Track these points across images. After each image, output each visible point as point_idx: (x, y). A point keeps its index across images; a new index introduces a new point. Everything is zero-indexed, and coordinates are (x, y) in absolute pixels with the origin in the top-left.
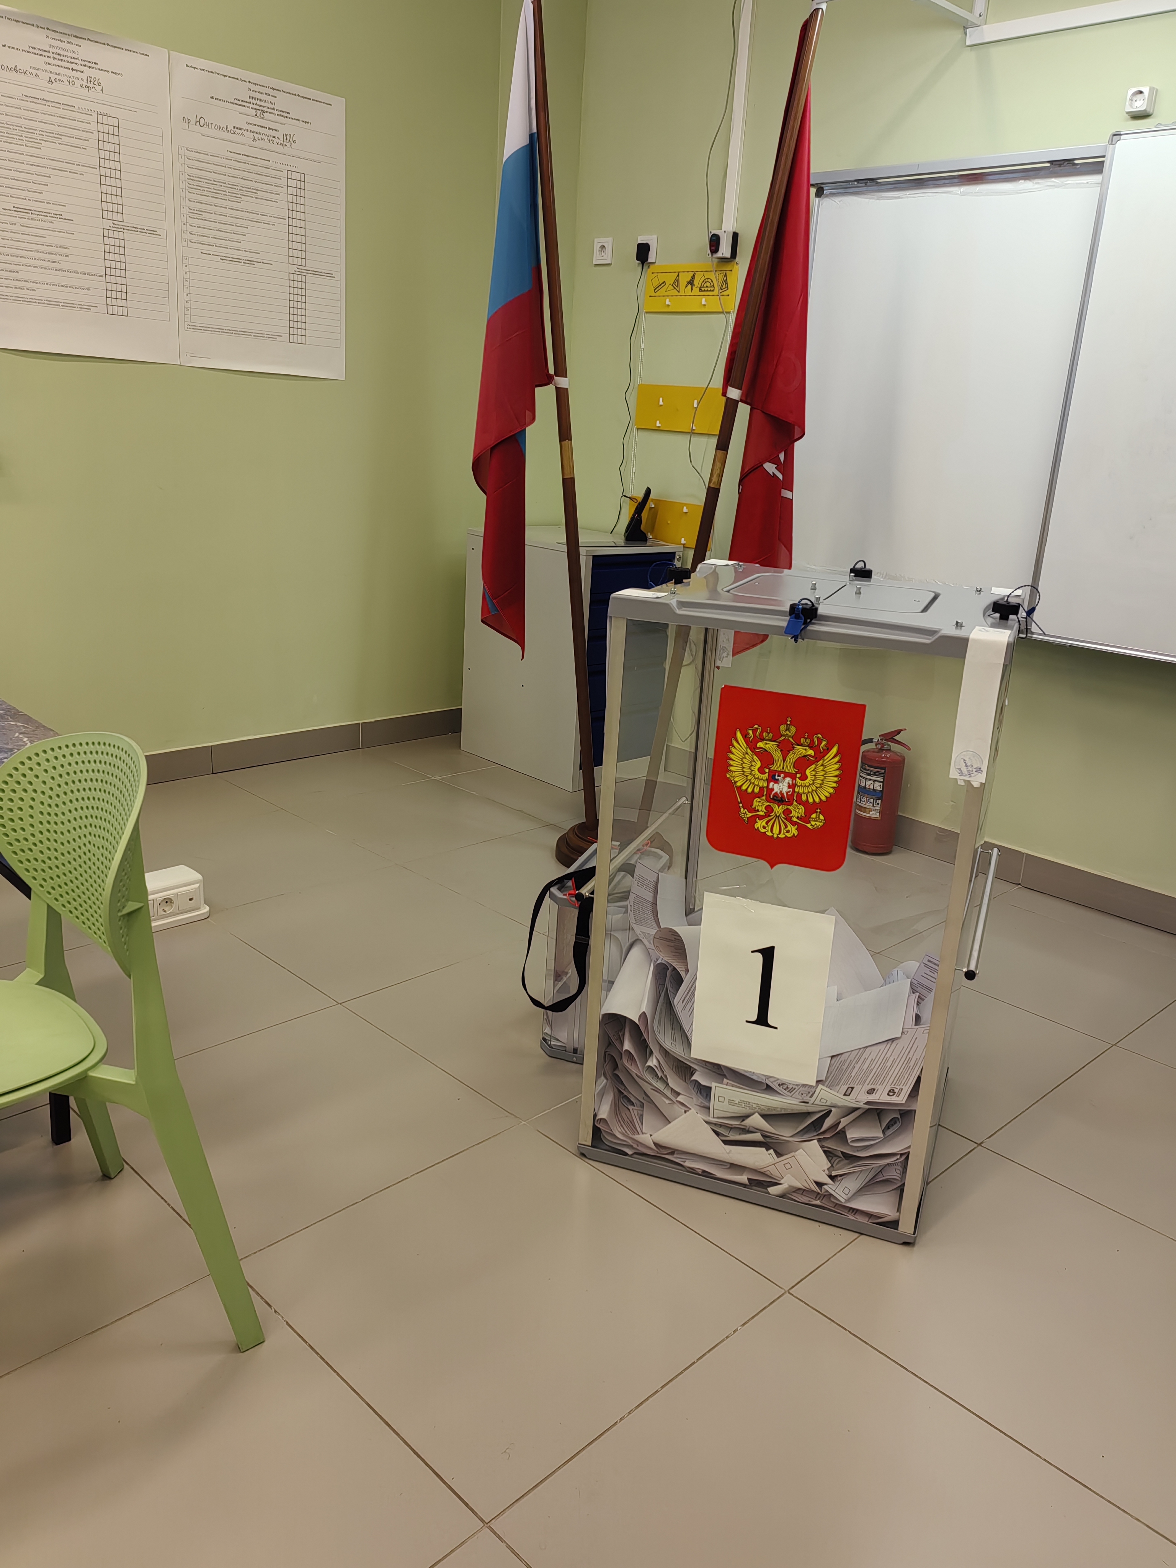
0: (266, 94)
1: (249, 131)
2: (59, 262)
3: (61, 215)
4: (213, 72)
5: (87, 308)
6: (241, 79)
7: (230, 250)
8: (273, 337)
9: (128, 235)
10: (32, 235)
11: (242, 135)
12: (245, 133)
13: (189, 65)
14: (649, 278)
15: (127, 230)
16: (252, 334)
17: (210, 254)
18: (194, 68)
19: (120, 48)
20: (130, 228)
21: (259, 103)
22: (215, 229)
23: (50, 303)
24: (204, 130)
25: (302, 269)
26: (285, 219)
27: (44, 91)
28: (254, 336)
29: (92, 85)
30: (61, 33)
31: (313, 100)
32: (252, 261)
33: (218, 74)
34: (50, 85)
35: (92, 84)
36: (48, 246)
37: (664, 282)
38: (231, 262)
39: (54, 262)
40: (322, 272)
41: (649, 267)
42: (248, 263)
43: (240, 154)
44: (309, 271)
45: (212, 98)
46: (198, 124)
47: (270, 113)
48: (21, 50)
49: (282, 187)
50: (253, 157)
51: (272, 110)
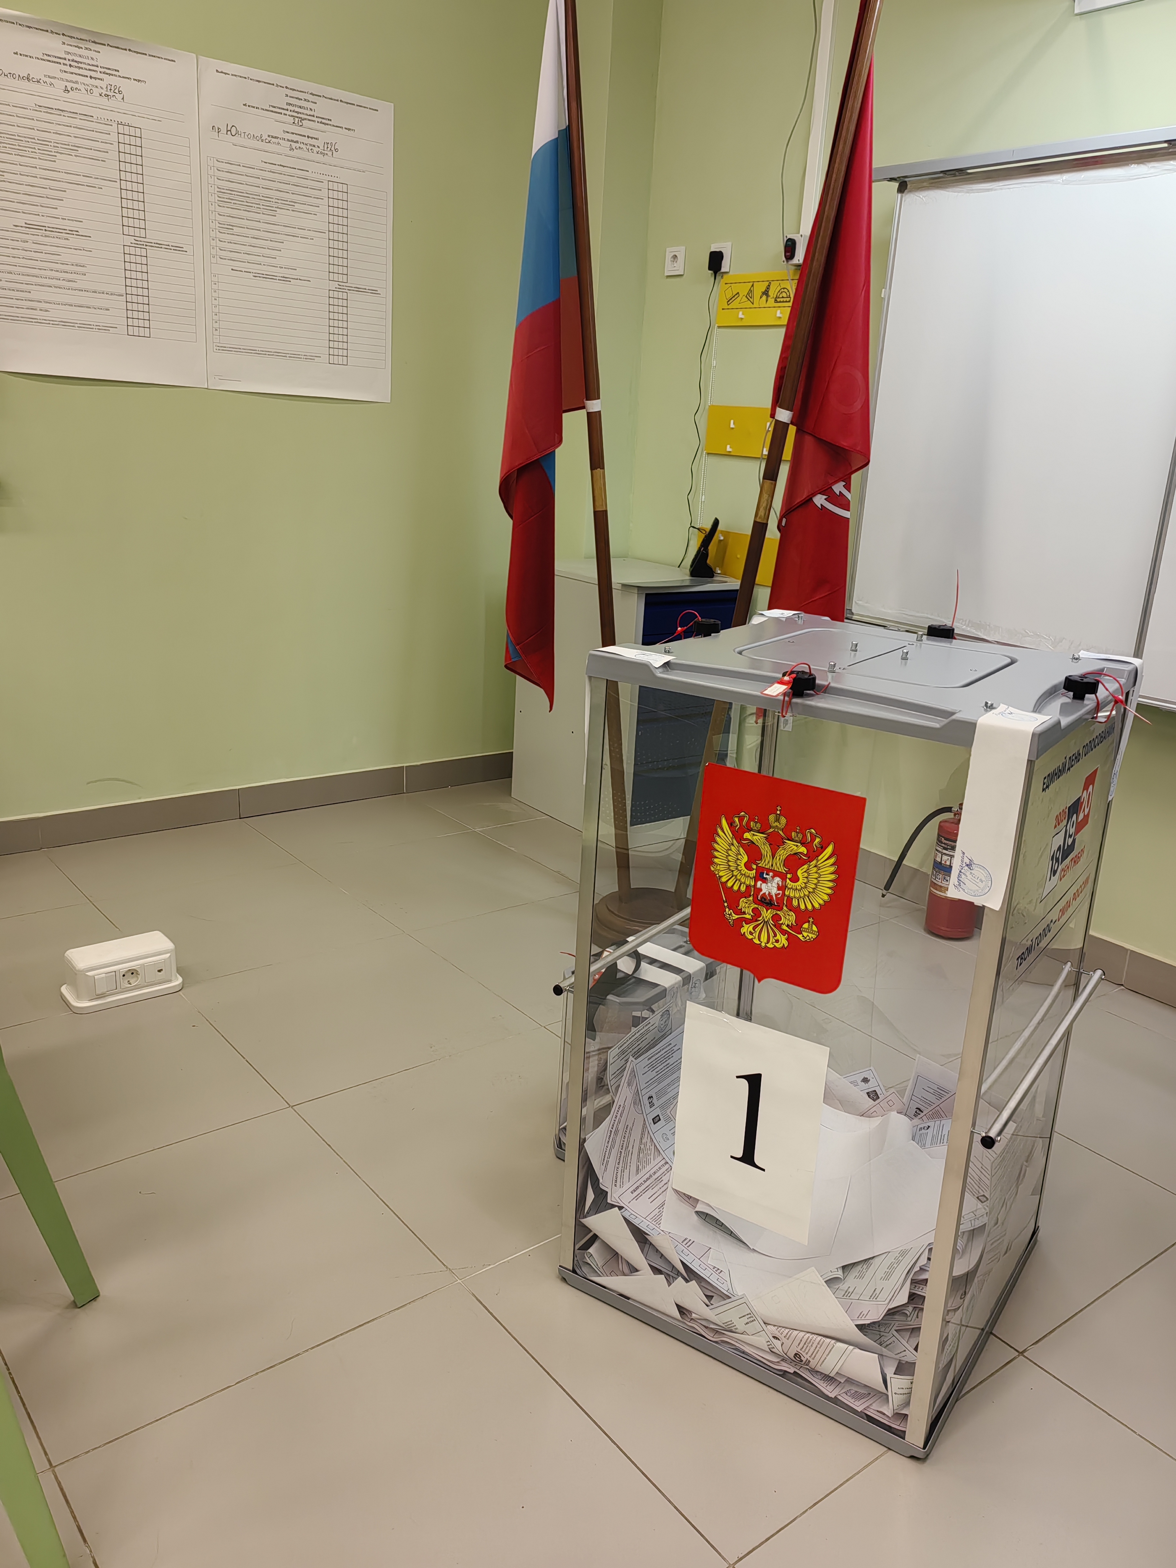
0: (305, 100)
1: (286, 140)
2: (76, 280)
3: (77, 231)
4: (246, 78)
5: (106, 329)
6: (277, 84)
7: (264, 266)
8: (310, 358)
9: (151, 252)
10: (45, 253)
11: (279, 143)
12: (281, 141)
13: (220, 70)
14: (722, 290)
15: (150, 246)
16: (288, 355)
17: (242, 271)
18: (225, 74)
19: (144, 54)
20: (153, 245)
21: (297, 109)
22: (248, 244)
23: (65, 324)
24: (236, 139)
25: (343, 286)
26: (325, 233)
27: (59, 100)
28: (289, 357)
29: (112, 94)
30: (77, 38)
31: (357, 105)
32: (288, 278)
33: (251, 79)
34: (66, 95)
35: (113, 92)
36: (63, 264)
37: (738, 293)
38: (264, 279)
39: (69, 281)
40: (366, 289)
41: (722, 277)
42: (284, 280)
43: (276, 165)
44: (352, 287)
45: (245, 105)
46: (229, 132)
47: (309, 120)
48: (34, 58)
49: (322, 199)
50: (290, 168)
51: (311, 118)
